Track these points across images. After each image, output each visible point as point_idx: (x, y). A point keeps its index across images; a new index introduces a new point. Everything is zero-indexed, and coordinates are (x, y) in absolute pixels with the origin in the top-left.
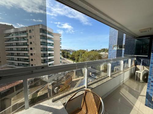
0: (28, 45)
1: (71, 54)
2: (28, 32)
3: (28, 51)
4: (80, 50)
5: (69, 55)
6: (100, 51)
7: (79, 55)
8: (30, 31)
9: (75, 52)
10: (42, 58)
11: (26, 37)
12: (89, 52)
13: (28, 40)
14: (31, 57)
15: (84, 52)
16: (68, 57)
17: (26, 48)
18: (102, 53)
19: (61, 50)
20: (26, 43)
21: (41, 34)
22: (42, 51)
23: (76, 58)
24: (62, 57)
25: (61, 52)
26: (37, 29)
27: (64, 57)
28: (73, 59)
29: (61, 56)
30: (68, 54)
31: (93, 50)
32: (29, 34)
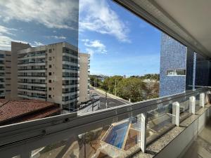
0: (46, 69)
1: (103, 81)
2: (48, 52)
3: (46, 77)
4: (116, 77)
5: (99, 83)
6: (143, 78)
7: (113, 84)
8: (50, 51)
9: (108, 78)
10: (63, 87)
11: (44, 59)
12: (128, 79)
13: (46, 62)
14: (49, 85)
15: (120, 78)
16: (98, 86)
17: (44, 73)
19: (89, 76)
20: (44, 66)
21: (64, 54)
22: (63, 77)
23: (109, 87)
24: (90, 86)
25: (89, 79)
26: (60, 49)
27: (93, 86)
28: (105, 88)
29: (89, 84)
30: (98, 80)
31: (133, 76)
32: (49, 55)
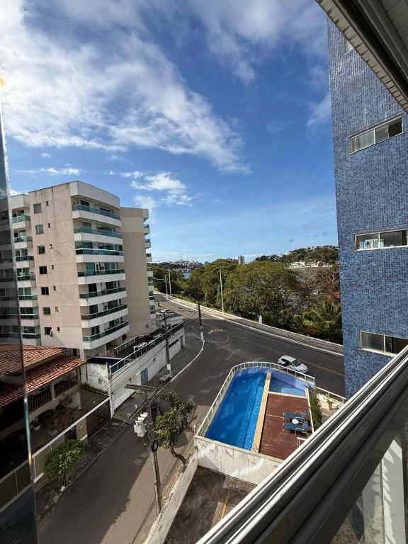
0: (31, 258)
2: (31, 213)
3: (32, 278)
4: (219, 262)
5: (178, 282)
6: (287, 259)
7: (215, 281)
8: (37, 208)
9: (198, 268)
10: (84, 303)
11: (23, 231)
12: (252, 265)
13: (30, 240)
14: (43, 301)
15: (230, 266)
16: (175, 290)
17: (26, 270)
18: (295, 266)
19: (152, 267)
20: (25, 251)
21: (77, 214)
22: (81, 275)
23: (206, 291)
24: (156, 292)
25: (151, 274)
26: (64, 199)
27: (163, 290)
28: (195, 295)
29: (152, 288)
30: (174, 277)
31: (264, 258)
32: (36, 220)
